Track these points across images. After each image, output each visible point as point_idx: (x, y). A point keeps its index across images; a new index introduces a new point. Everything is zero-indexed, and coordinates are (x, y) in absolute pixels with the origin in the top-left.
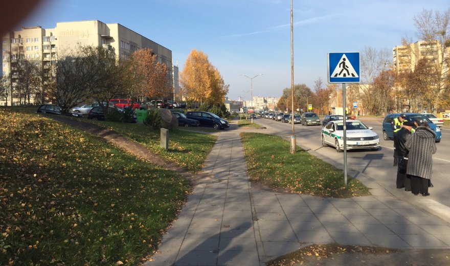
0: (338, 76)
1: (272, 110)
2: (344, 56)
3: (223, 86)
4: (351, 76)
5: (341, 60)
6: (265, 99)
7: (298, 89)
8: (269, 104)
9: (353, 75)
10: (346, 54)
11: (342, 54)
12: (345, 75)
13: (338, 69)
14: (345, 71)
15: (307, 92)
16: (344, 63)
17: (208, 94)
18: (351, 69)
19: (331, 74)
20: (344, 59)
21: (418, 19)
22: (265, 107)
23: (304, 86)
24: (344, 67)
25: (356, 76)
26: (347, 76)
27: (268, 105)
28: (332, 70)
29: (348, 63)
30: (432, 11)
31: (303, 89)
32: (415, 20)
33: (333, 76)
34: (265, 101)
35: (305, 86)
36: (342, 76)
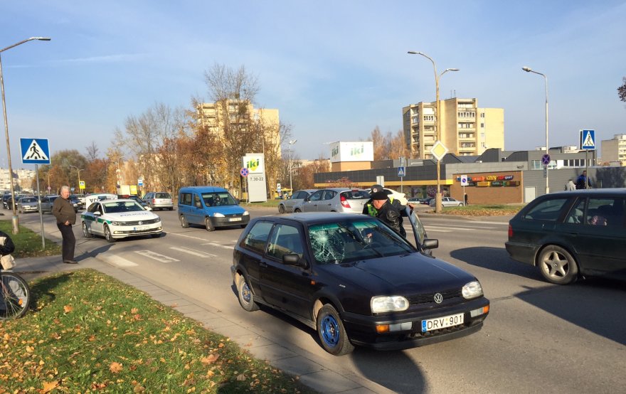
0: (30, 159)
1: (27, 190)
2: (34, 142)
4: (42, 159)
5: (32, 145)
6: (14, 171)
7: (66, 157)
8: (22, 180)
9: (44, 158)
10: (37, 140)
11: (32, 140)
12: (36, 158)
13: (29, 153)
14: (36, 155)
15: (81, 163)
16: (34, 148)
18: (42, 153)
19: (23, 157)
20: (35, 144)
21: (209, 75)
22: (14, 185)
23: (75, 153)
24: (35, 151)
25: (47, 159)
26: (38, 159)
27: (19, 181)
28: (24, 154)
29: (38, 147)
30: (224, 66)
31: (76, 157)
32: (206, 75)
33: (25, 158)
34: (14, 176)
35: (77, 153)
36: (33, 158)
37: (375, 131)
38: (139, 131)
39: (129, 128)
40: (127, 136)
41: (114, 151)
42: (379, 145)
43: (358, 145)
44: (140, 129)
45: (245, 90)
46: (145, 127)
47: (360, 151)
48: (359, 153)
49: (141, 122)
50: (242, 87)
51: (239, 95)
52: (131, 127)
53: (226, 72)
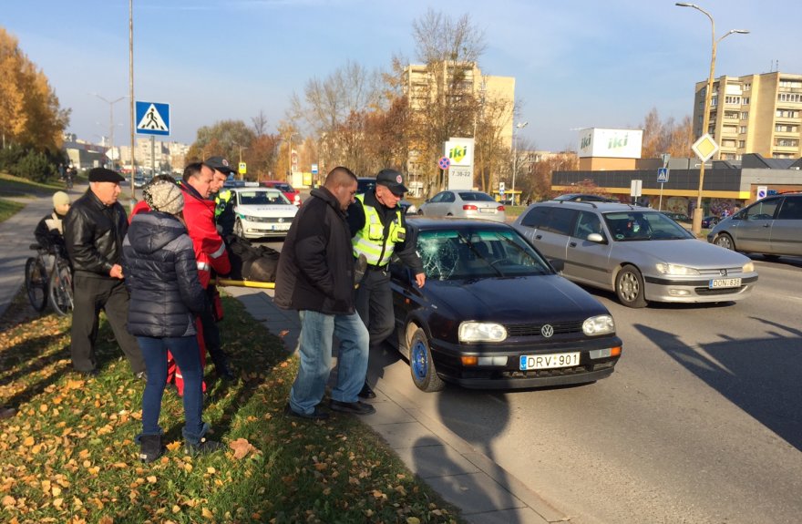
0: (146, 128)
1: (178, 171)
2: (152, 106)
3: (56, 111)
4: (160, 129)
5: (149, 111)
6: (165, 145)
7: (229, 129)
8: (173, 157)
9: (162, 128)
10: (155, 105)
11: (149, 104)
12: (153, 127)
13: (145, 120)
14: (153, 123)
16: (152, 114)
17: (19, 126)
18: (160, 122)
19: (138, 125)
20: (153, 110)
21: (419, 25)
22: (163, 163)
23: (240, 125)
24: (152, 118)
25: (166, 129)
26: (156, 129)
27: (170, 158)
28: (139, 121)
29: (156, 114)
30: (440, 14)
31: (240, 130)
32: (415, 26)
33: (140, 127)
34: (165, 151)
35: (243, 125)
36: (150, 128)
37: (651, 115)
38: (322, 100)
39: (309, 95)
40: (306, 105)
41: (288, 126)
42: (654, 136)
43: (620, 134)
44: (324, 97)
45: (465, 49)
46: (330, 95)
47: (622, 143)
48: (620, 145)
49: (326, 87)
50: (462, 45)
51: (457, 55)
52: (313, 92)
53: (442, 22)
